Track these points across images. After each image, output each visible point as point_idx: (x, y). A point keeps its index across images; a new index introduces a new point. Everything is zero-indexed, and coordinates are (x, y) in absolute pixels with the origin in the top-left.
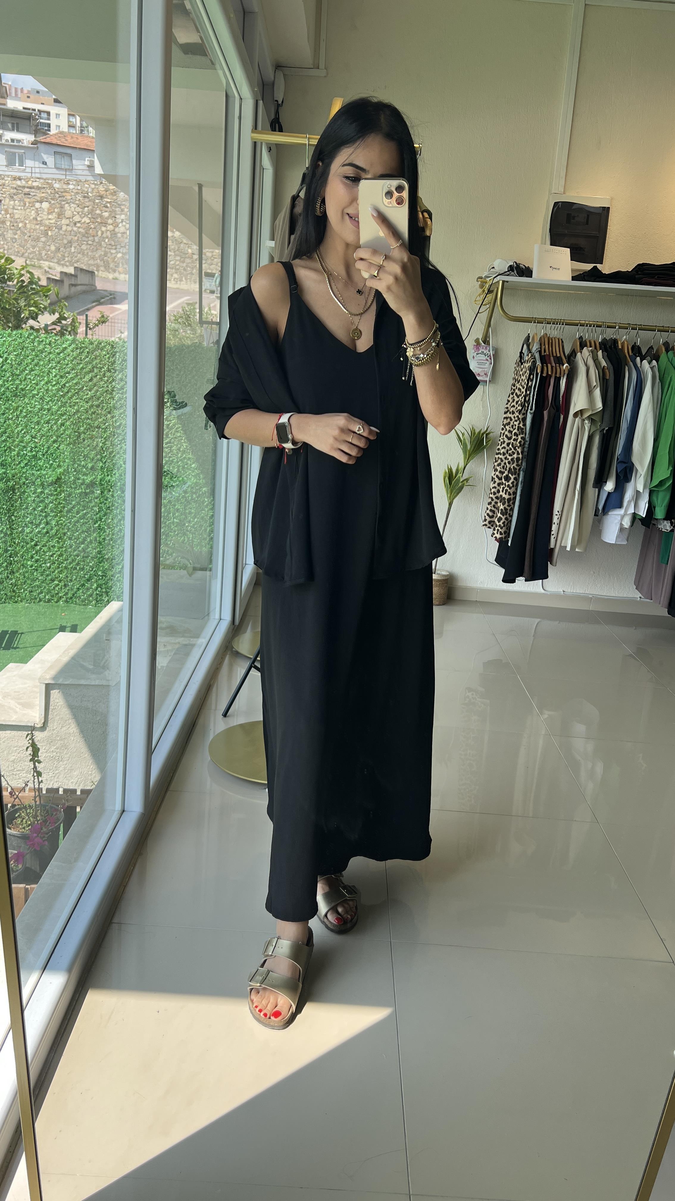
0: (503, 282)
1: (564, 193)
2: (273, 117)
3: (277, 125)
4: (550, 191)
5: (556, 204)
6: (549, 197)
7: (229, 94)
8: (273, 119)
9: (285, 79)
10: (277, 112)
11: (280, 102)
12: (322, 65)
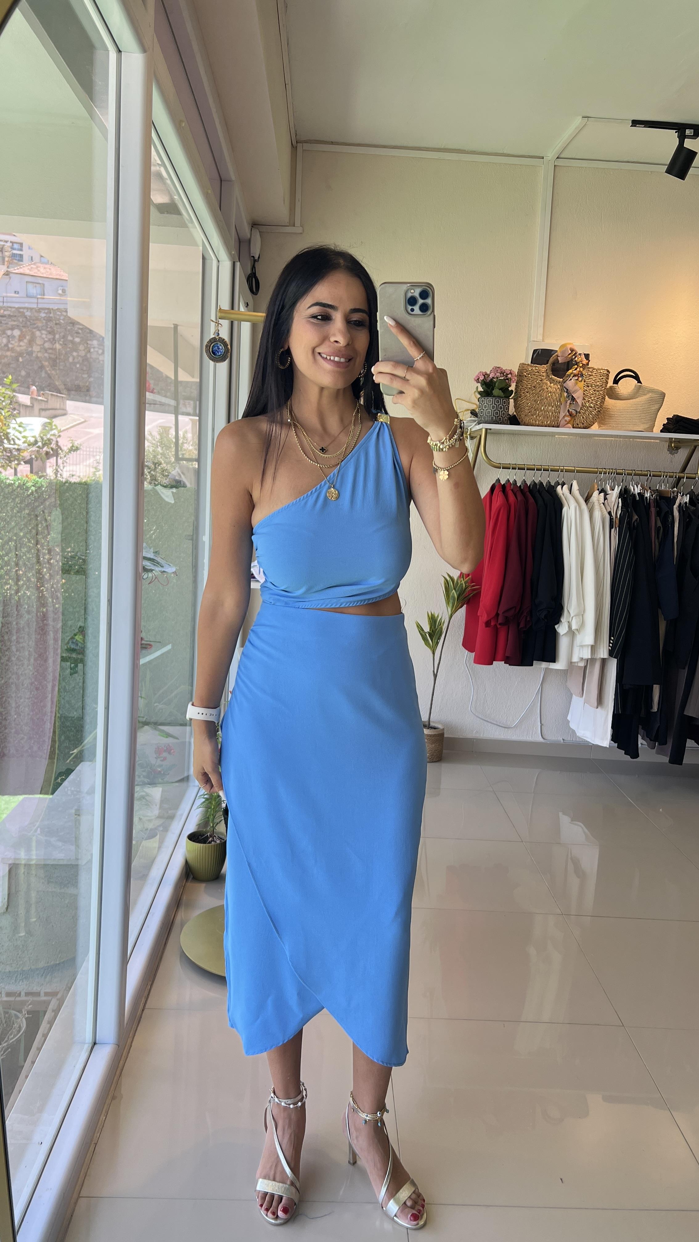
0: (486, 430)
1: (543, 340)
2: (249, 272)
3: (254, 279)
4: (529, 338)
5: (535, 351)
6: (528, 345)
7: (206, 256)
8: (250, 274)
9: (260, 236)
10: (253, 267)
11: (256, 258)
12: (298, 223)
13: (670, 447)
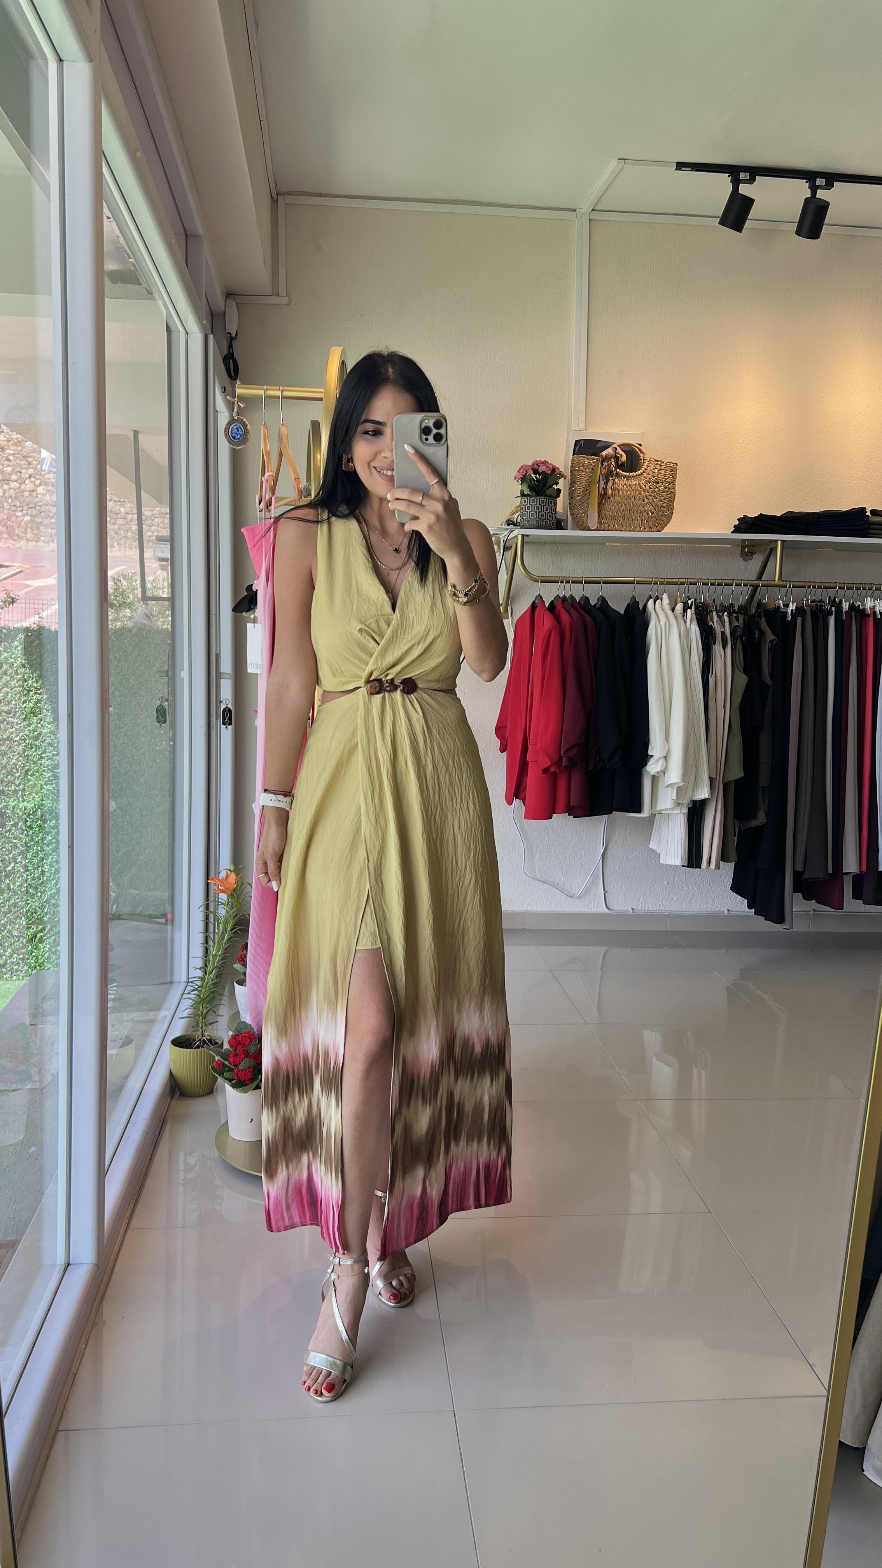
0: (523, 536)
1: (586, 429)
3: (231, 360)
4: (569, 428)
5: (577, 442)
6: (568, 435)
7: (172, 327)
8: (226, 354)
9: (238, 309)
10: (230, 346)
11: (234, 335)
12: (283, 291)
13: (743, 552)
